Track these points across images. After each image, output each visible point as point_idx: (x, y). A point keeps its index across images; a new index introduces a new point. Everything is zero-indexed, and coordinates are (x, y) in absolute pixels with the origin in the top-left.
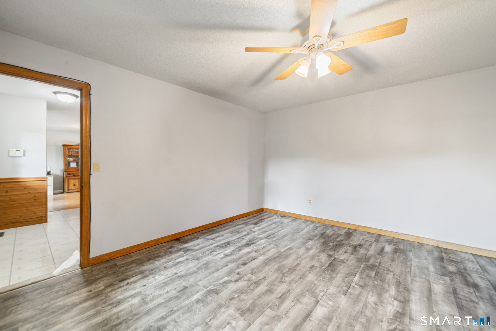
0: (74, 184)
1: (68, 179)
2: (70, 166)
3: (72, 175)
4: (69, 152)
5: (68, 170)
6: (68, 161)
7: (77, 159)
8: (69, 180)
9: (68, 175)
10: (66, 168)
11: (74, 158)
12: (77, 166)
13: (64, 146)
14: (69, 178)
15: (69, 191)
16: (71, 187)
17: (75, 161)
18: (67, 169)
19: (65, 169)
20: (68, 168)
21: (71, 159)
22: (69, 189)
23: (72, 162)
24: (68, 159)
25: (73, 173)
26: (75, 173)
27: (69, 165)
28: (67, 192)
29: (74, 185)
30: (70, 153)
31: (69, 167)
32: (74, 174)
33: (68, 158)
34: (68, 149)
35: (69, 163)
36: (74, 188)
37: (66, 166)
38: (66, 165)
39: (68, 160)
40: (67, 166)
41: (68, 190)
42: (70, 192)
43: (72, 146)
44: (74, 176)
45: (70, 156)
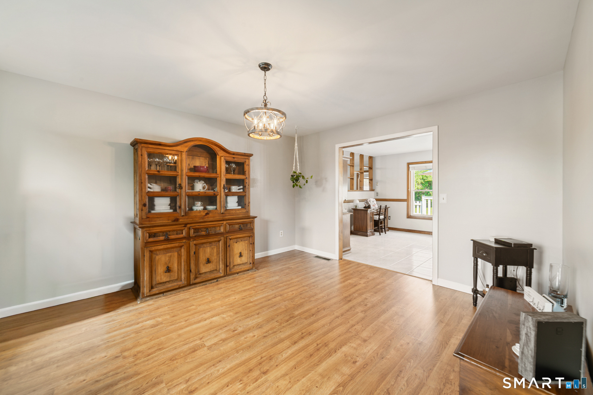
0: (166, 266)
1: (151, 252)
2: (153, 209)
3: (162, 238)
4: (150, 165)
5: (149, 221)
6: (149, 192)
7: (171, 187)
8: (154, 256)
9: (151, 240)
10: (144, 217)
11: (164, 185)
12: (171, 208)
13: (136, 144)
14: (153, 248)
15: (155, 291)
16: (161, 276)
17: (164, 193)
18: (147, 218)
19: (141, 219)
20: (149, 215)
21: (156, 188)
22: (154, 283)
23: (159, 195)
24: (149, 188)
25: (163, 232)
26: (169, 231)
27: (152, 206)
28: (148, 294)
29: (168, 270)
30: (153, 167)
31: (153, 212)
32: (166, 234)
33: (149, 183)
34: (150, 155)
35: (152, 197)
36: (168, 280)
37: (144, 208)
38: (145, 205)
39: (149, 190)
40: (146, 209)
41: (152, 287)
42: (157, 292)
43: (160, 144)
44: (168, 240)
45: (154, 178)
